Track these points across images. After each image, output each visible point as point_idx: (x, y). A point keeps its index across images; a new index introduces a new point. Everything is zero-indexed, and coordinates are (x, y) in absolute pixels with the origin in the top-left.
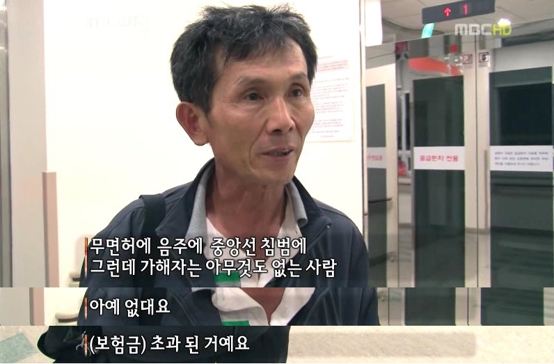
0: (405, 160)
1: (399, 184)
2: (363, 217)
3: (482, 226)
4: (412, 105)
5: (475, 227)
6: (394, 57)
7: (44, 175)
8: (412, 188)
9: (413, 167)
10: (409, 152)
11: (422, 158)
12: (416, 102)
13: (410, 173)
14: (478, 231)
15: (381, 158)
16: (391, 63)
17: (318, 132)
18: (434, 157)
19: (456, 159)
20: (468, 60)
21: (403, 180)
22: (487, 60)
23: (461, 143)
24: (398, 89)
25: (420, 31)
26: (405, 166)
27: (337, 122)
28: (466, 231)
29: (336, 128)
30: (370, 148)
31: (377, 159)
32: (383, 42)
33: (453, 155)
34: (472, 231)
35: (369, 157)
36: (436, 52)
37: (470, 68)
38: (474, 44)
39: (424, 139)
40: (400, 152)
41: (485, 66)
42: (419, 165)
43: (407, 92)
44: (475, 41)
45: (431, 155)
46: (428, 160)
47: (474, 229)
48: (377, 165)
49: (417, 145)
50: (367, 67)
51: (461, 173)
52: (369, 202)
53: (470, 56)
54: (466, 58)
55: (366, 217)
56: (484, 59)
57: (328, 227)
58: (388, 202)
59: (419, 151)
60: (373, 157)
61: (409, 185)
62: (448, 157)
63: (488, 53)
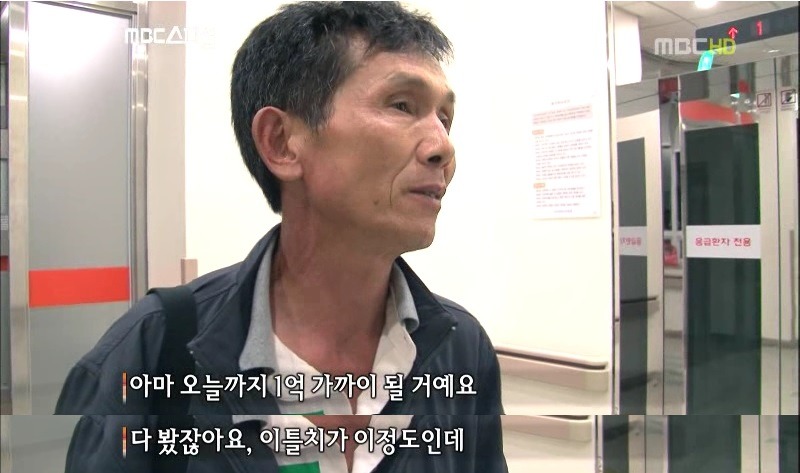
0: (675, 243)
1: (665, 277)
2: (614, 324)
3: (786, 336)
4: (684, 169)
5: (777, 338)
6: (656, 99)
7: (183, 262)
8: (684, 283)
9: (685, 253)
10: (681, 233)
11: (699, 242)
12: (689, 164)
13: (682, 262)
14: (780, 345)
15: (639, 242)
16: (654, 109)
17: (551, 205)
18: (715, 241)
19: (747, 242)
20: (765, 101)
21: (671, 272)
22: (793, 100)
23: (756, 220)
24: (664, 147)
25: (695, 64)
26: (676, 253)
27: (577, 192)
28: (763, 342)
29: (576, 200)
30: (624, 228)
31: (634, 243)
32: (642, 79)
33: (744, 237)
34: (772, 344)
35: (622, 240)
36: (718, 91)
37: (767, 112)
38: (773, 79)
39: (700, 215)
40: (668, 233)
41: (790, 109)
42: (694, 251)
43: (678, 150)
44: (775, 74)
45: (711, 237)
46: (707, 244)
47: (775, 341)
48: (633, 251)
49: (691, 222)
50: (619, 115)
51: (757, 263)
52: (622, 302)
53: (768, 96)
54: (762, 98)
55: (618, 324)
56: (789, 99)
57: (454, 328)
58: (649, 302)
59: (694, 232)
60: (629, 240)
61: (680, 278)
62: (736, 240)
63: (794, 91)
